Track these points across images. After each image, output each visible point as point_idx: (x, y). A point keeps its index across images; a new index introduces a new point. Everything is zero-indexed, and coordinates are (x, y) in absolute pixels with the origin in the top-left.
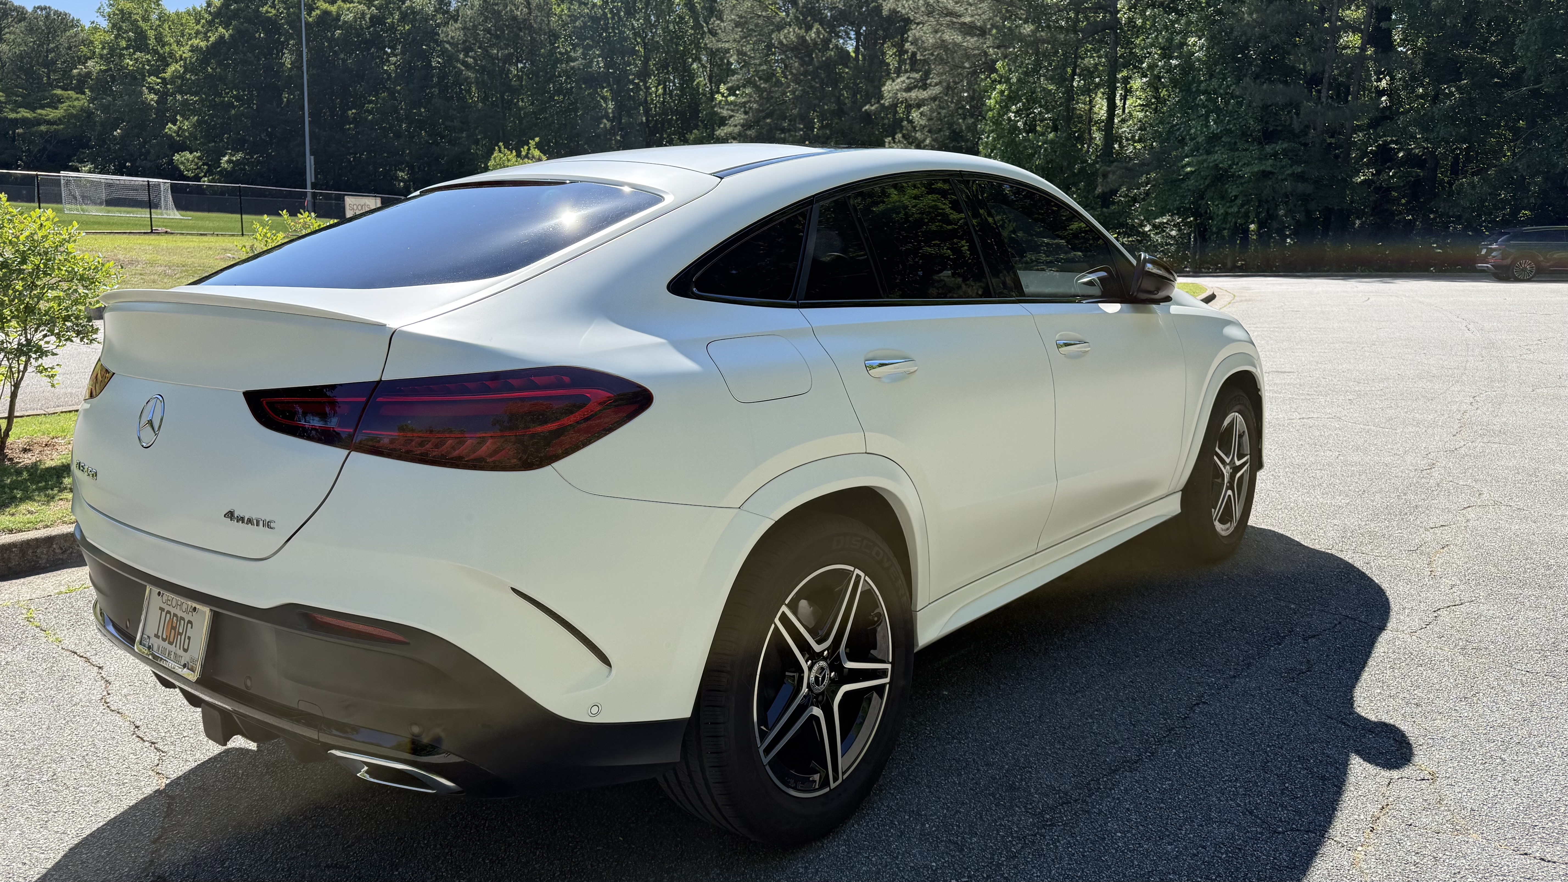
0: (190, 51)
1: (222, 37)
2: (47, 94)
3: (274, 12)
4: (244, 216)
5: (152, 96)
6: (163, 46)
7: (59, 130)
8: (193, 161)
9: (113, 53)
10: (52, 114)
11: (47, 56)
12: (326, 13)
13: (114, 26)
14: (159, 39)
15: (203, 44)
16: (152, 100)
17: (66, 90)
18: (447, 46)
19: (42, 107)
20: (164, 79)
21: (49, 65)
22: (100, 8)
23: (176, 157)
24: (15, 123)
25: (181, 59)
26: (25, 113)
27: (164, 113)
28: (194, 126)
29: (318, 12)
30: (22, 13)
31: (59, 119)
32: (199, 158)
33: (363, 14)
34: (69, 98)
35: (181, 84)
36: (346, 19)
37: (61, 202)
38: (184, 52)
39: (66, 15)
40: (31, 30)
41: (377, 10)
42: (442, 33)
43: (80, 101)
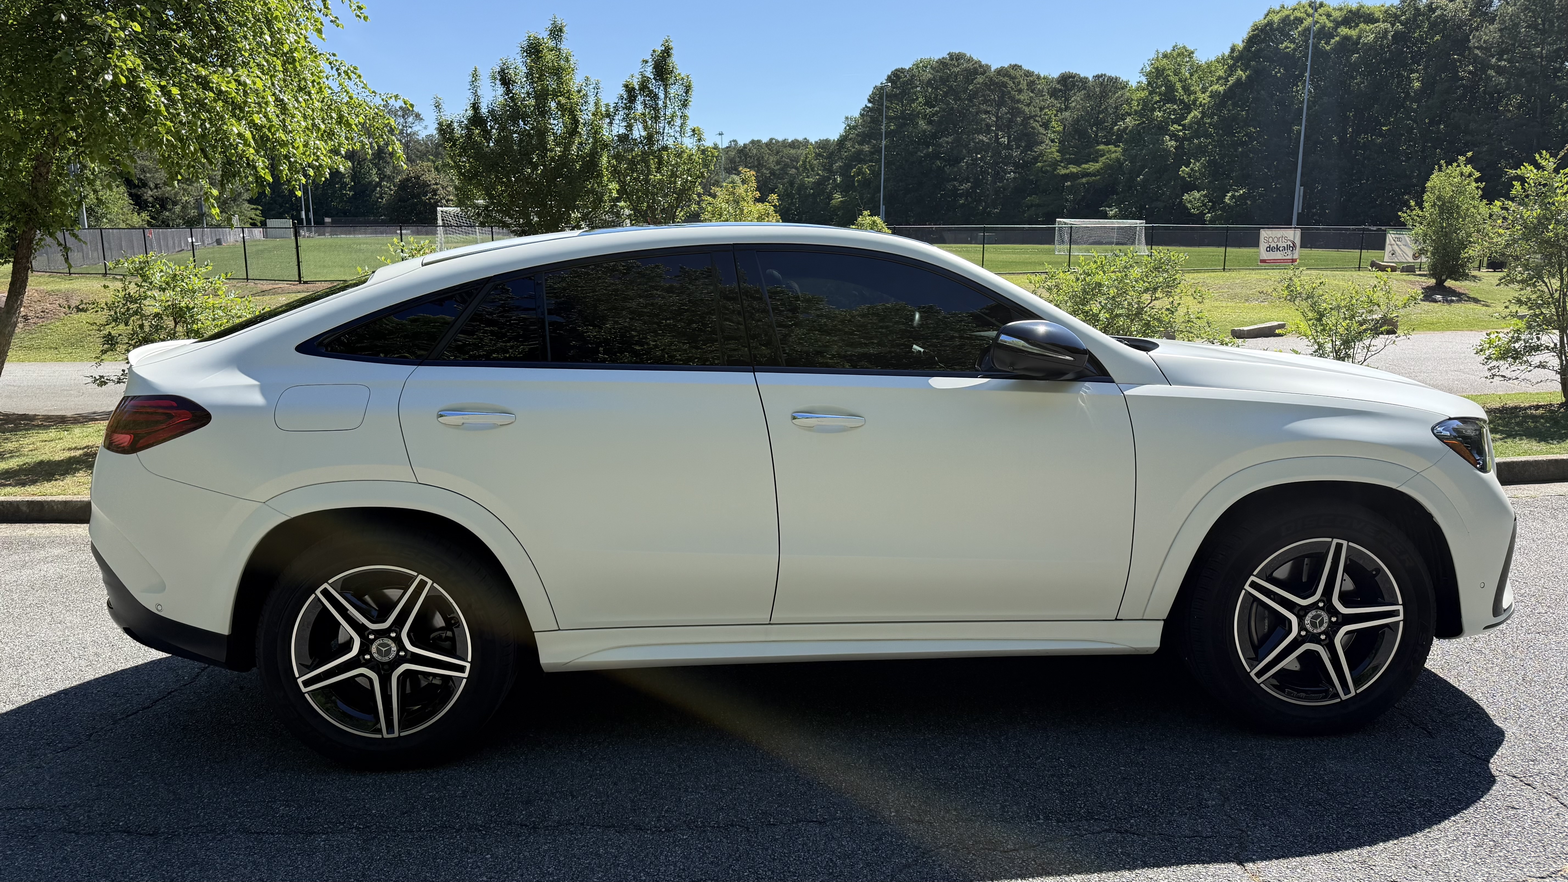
0: (1210, 97)
1: (1239, 80)
2: (1092, 150)
3: (1292, 46)
4: (1228, 249)
5: (1173, 143)
6: (1189, 95)
7: (1097, 180)
8: (1199, 199)
9: (1147, 107)
10: (1092, 167)
11: (1098, 117)
12: (1346, 38)
13: (1149, 83)
14: (1187, 89)
15: (1221, 89)
16: (1172, 146)
17: (1107, 145)
18: (1477, 52)
19: (1086, 163)
20: (1184, 126)
21: (1098, 123)
22: (1142, 69)
23: (1186, 197)
24: (1066, 177)
25: (1201, 105)
26: (1073, 169)
27: (1182, 156)
28: (1204, 166)
29: (1337, 39)
30: (1086, 83)
31: (1098, 171)
32: (1205, 196)
33: (1386, 32)
34: (1109, 151)
35: (1198, 130)
36: (1366, 41)
37: (1054, 244)
38: (1204, 98)
39: (1116, 79)
40: (1088, 97)
41: (1401, 25)
42: (1473, 38)
43: (1115, 152)
